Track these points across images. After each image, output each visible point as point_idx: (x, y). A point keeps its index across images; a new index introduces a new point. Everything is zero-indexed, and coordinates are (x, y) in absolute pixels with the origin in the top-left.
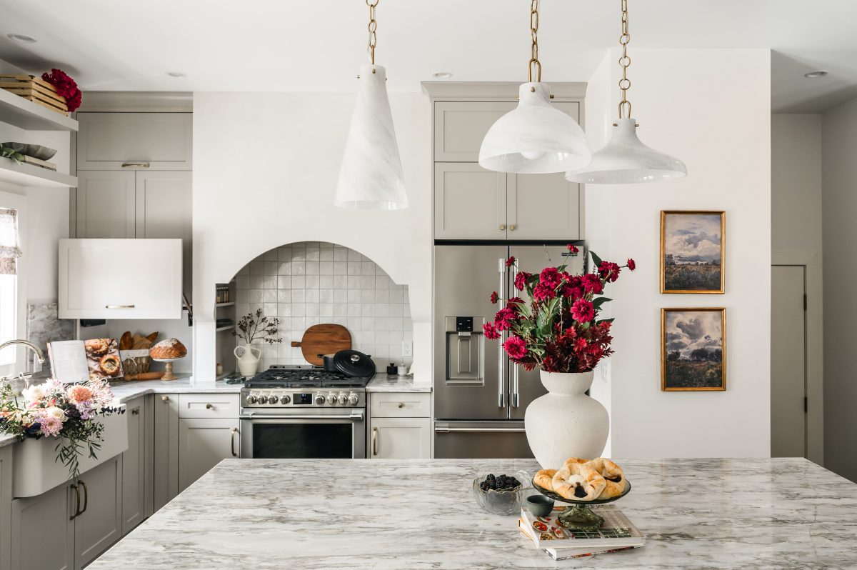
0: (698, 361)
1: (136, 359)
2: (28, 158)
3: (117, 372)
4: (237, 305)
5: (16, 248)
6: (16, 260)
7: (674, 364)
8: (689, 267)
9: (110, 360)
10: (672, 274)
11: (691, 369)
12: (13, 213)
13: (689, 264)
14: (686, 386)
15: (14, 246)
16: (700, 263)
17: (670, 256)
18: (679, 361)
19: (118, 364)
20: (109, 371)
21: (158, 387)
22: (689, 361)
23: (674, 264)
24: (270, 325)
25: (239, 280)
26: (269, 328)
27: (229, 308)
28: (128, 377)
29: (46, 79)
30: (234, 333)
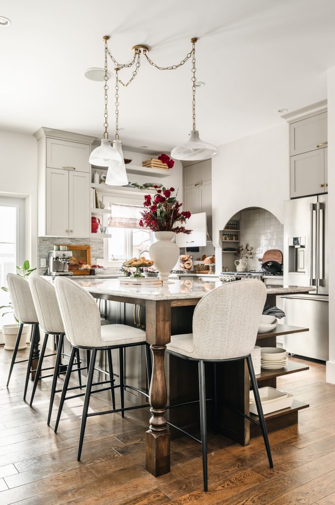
1: (202, 265)
2: (150, 188)
3: (190, 268)
4: (241, 242)
9: (188, 263)
19: (191, 265)
20: (187, 267)
21: (198, 275)
24: (248, 250)
25: (241, 230)
26: (249, 252)
27: (238, 243)
28: (197, 272)
29: (159, 158)
30: (235, 254)
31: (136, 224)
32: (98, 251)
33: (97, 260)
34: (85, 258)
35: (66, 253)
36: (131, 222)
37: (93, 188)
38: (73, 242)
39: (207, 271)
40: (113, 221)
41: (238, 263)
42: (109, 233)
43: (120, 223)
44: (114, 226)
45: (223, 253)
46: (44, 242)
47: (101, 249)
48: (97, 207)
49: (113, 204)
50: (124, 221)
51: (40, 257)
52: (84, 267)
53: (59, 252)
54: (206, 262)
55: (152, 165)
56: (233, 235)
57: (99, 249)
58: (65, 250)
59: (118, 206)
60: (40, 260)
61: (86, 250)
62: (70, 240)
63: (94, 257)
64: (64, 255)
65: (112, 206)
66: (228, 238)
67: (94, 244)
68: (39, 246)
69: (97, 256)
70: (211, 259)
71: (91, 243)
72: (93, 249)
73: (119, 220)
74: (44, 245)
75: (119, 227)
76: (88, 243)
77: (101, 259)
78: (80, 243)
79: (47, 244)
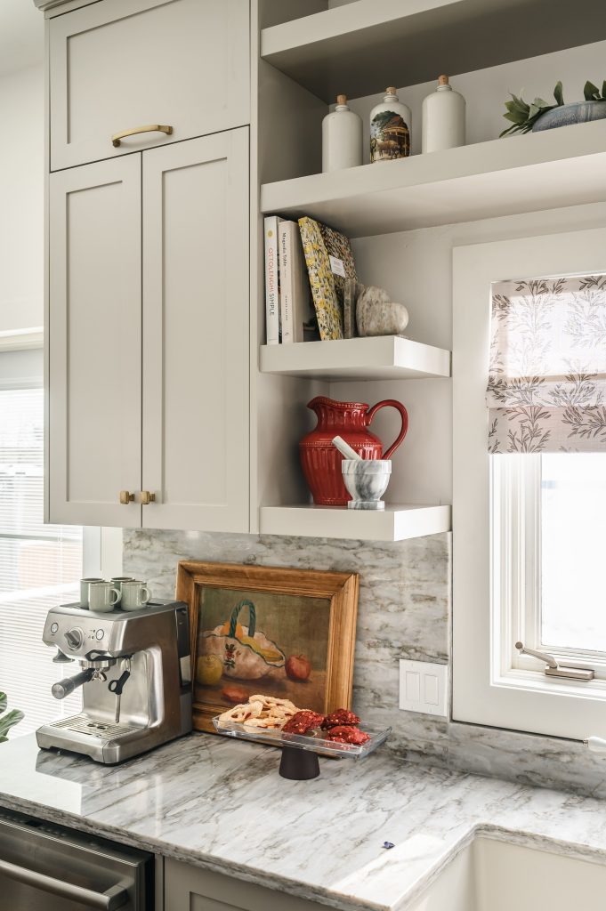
32: (410, 605)
33: (405, 666)
34: (322, 644)
37: (284, 215)
43: (572, 415)
44: (532, 440)
46: (145, 543)
47: (432, 599)
48: (311, 331)
49: (520, 286)
57: (416, 599)
59: (566, 296)
61: (330, 600)
63: (387, 643)
65: (516, 301)
67: (385, 561)
69: (406, 640)
71: (366, 557)
72: (380, 591)
73: (555, 394)
74: (144, 558)
75: (563, 449)
76: (349, 555)
77: (432, 660)
78: (303, 553)
79: (154, 557)
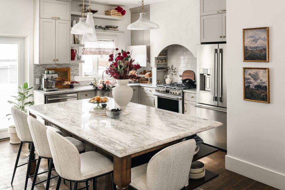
0: (258, 90)
1: (143, 77)
2: (110, 29)
3: (136, 80)
4: (168, 63)
5: (114, 49)
6: (114, 52)
7: (248, 90)
8: (254, 51)
10: (247, 54)
11: (255, 93)
12: (113, 41)
13: (254, 50)
14: (253, 99)
15: (113, 48)
16: (258, 49)
17: (246, 47)
18: (250, 89)
22: (254, 89)
23: (248, 50)
24: (173, 70)
25: (168, 56)
26: (173, 71)
27: (166, 64)
28: (140, 82)
29: (116, 9)
30: (165, 72)
31: (100, 52)
33: (75, 77)
34: (66, 76)
35: (53, 75)
36: (97, 50)
38: (58, 66)
39: (147, 82)
40: (85, 50)
41: (166, 77)
42: (83, 60)
43: (90, 52)
44: (86, 54)
45: (157, 71)
46: (38, 67)
47: (77, 70)
48: (75, 43)
50: (93, 50)
51: (35, 77)
52: (66, 83)
53: (49, 75)
54: (146, 76)
55: (111, 13)
56: (163, 59)
57: (76, 70)
58: (53, 74)
60: (35, 79)
61: (67, 71)
62: (56, 65)
63: (73, 75)
64: (52, 77)
66: (160, 62)
67: (73, 66)
68: (34, 70)
69: (75, 74)
70: (149, 74)
71: (70, 66)
72: (72, 70)
73: (89, 50)
74: (38, 69)
75: (89, 55)
76: (68, 66)
77: (77, 76)
78: (63, 66)
79: (40, 69)
